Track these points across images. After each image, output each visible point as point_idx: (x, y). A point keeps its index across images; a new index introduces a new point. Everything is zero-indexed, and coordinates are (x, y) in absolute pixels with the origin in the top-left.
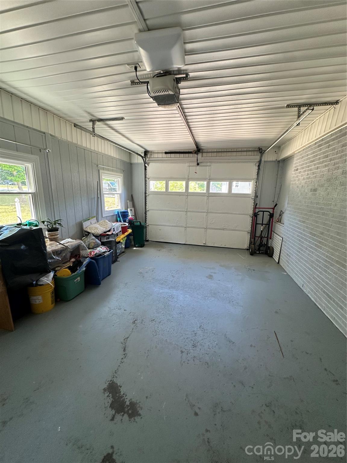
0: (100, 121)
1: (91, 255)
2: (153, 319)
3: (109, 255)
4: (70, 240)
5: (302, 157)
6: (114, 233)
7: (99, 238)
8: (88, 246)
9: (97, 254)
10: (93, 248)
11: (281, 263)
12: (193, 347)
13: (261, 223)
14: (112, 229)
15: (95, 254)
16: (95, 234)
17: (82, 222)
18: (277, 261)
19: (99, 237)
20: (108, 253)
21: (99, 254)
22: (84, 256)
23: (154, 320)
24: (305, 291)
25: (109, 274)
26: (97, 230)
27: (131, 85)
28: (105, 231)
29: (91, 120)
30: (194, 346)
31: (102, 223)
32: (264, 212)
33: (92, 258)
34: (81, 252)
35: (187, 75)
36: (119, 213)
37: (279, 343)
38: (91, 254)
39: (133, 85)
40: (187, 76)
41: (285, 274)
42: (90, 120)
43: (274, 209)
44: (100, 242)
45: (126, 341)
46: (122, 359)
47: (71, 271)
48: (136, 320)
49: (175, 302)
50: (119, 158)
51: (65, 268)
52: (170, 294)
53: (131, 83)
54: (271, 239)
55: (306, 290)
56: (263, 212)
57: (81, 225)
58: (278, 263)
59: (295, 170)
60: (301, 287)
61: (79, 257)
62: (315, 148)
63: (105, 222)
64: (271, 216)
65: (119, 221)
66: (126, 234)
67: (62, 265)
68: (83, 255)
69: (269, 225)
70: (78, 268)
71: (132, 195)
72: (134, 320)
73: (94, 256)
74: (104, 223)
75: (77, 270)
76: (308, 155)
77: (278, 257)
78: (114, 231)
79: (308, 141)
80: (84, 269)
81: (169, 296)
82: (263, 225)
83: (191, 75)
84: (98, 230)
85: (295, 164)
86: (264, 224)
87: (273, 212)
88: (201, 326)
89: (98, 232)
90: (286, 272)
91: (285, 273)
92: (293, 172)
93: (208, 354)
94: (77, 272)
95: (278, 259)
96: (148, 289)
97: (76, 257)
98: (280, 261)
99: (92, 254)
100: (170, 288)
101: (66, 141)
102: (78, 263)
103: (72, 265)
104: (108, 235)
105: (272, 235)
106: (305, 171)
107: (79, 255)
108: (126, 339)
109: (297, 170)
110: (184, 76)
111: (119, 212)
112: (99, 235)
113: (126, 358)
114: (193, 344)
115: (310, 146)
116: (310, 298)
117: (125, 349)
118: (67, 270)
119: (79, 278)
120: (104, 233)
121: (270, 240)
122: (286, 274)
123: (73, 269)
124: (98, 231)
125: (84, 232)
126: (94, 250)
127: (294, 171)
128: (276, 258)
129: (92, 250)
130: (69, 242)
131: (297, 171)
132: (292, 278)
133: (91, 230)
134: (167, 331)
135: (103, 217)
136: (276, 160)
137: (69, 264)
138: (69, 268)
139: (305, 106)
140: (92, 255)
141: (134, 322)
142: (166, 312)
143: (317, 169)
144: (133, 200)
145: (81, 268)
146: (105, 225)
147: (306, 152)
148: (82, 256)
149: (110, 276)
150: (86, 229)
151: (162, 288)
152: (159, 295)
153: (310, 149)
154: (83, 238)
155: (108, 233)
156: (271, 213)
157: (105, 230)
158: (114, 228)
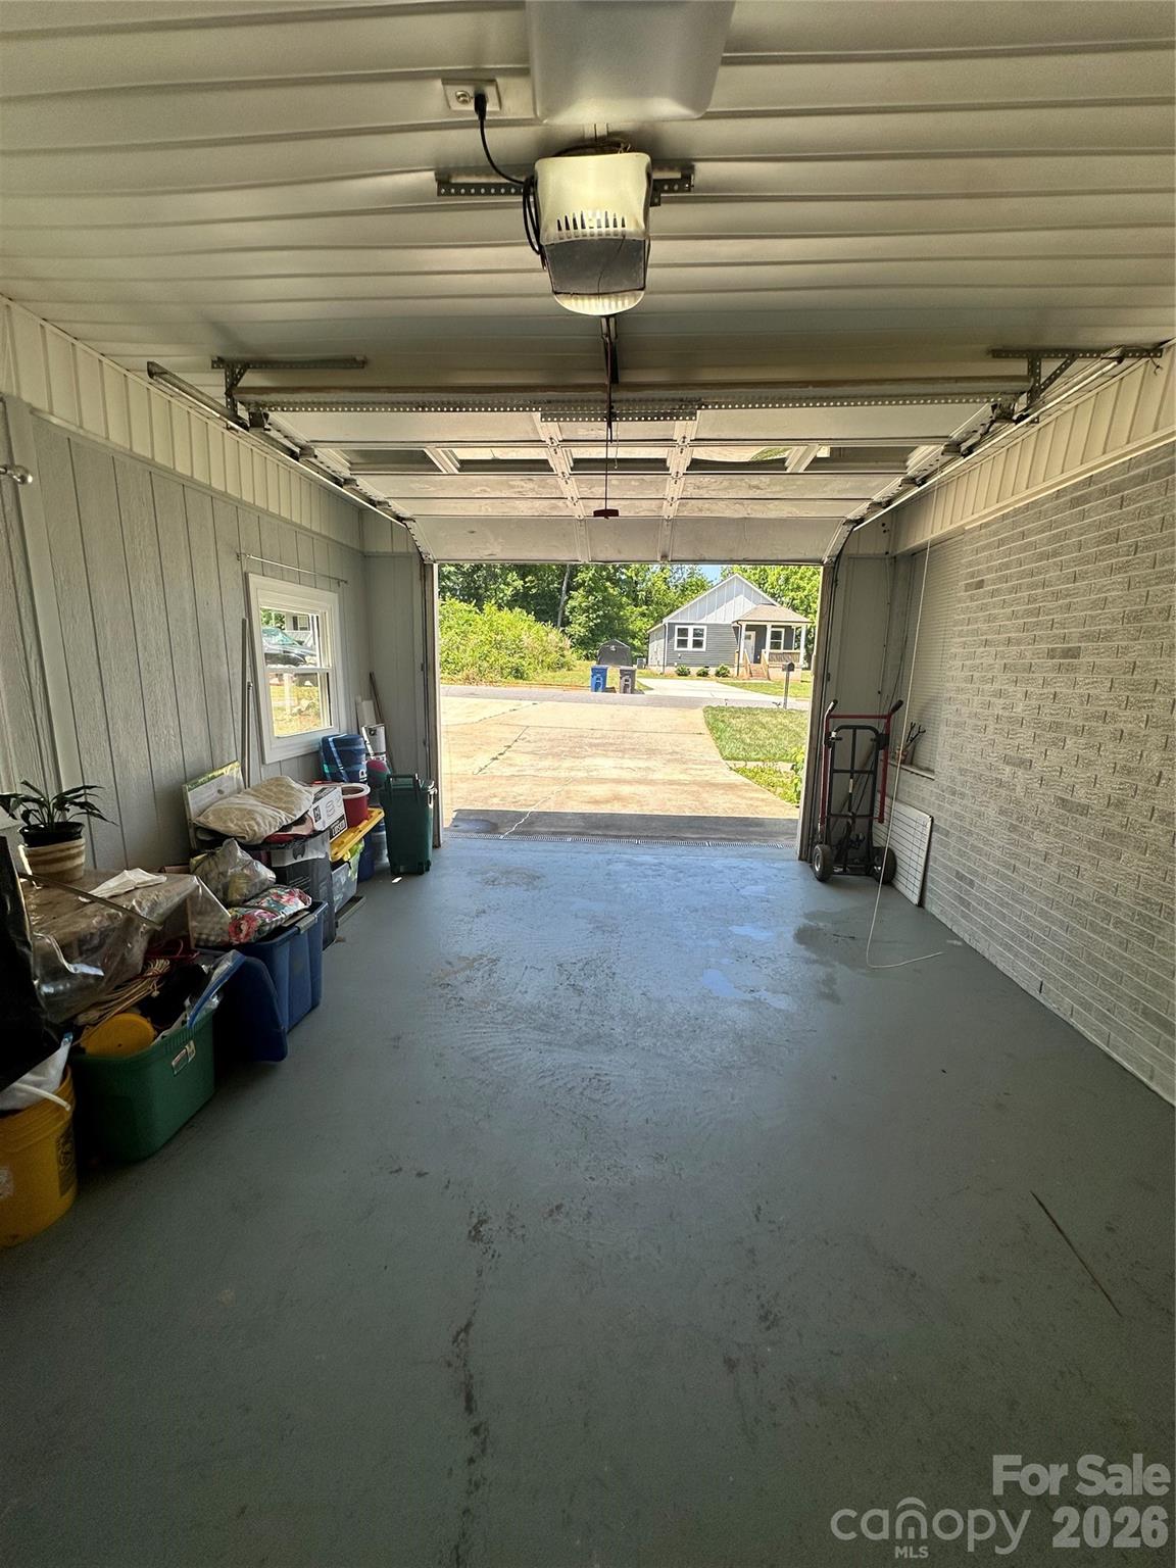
0: (261, 368)
1: (242, 936)
2: (555, 1204)
3: (315, 925)
4: (138, 876)
5: (1001, 543)
6: (319, 826)
7: (263, 853)
8: (221, 894)
9: (267, 928)
10: (243, 903)
11: (932, 907)
12: (768, 1328)
13: (849, 769)
14: (311, 814)
15: (259, 930)
16: (244, 838)
17: (181, 789)
18: (915, 900)
19: (260, 849)
20: (312, 918)
21: (273, 926)
22: (207, 940)
23: (558, 1207)
24: (1052, 1006)
25: (315, 1005)
26: (252, 823)
27: (439, 194)
28: (285, 823)
29: (219, 358)
30: (768, 1319)
31: (271, 790)
32: (855, 728)
33: (244, 948)
34: (193, 924)
35: (687, 168)
36: (332, 744)
37: (1070, 1244)
38: (241, 931)
39: (448, 193)
40: (687, 178)
41: (956, 946)
42: (213, 362)
43: (888, 717)
44: (271, 875)
45: (466, 1342)
46: (471, 1461)
47: (153, 1022)
48: (481, 1222)
49: (620, 1106)
50: (323, 533)
51: (124, 1011)
52: (591, 1073)
53: (435, 185)
54: (881, 821)
55: (1059, 1003)
56: (852, 730)
57: (174, 802)
58: (921, 904)
59: (968, 587)
60: (1034, 993)
61: (188, 951)
62: (1058, 510)
63: (283, 785)
64: (882, 741)
65: (329, 777)
66: (366, 827)
67: (110, 997)
68: (204, 937)
69: (874, 773)
70: (187, 1002)
71: (371, 676)
72: (475, 1221)
73: (252, 936)
74: (275, 790)
75: (183, 1009)
76: (1023, 535)
77: (918, 884)
78: (318, 817)
79: (1027, 488)
80: (216, 1001)
81: (586, 1083)
82: (855, 775)
83: (704, 171)
84: (254, 819)
85: (970, 564)
86: (856, 772)
87: (887, 726)
88: (759, 1208)
89: (256, 828)
90: (957, 937)
91: (955, 942)
92: (963, 594)
93: (837, 1354)
94: (184, 1022)
95: (917, 891)
96: (491, 1055)
97: (175, 953)
98: (927, 900)
99: (244, 927)
100: (581, 1045)
101: (104, 441)
102: (185, 982)
103: (156, 994)
104: (297, 837)
105: (886, 809)
106: (1016, 589)
107: (187, 939)
108: (462, 1335)
109: (980, 584)
110: (677, 175)
111: (330, 739)
112: (260, 842)
113: (489, 1451)
114: (762, 1313)
115: (1032, 502)
116: (1078, 1032)
117: (469, 1398)
118: (135, 1018)
119: (190, 1047)
120: (279, 831)
121: (880, 826)
122: (960, 943)
123: (160, 1011)
124: (258, 824)
125: (191, 831)
126: (251, 911)
127: (966, 591)
128: (911, 886)
129: (243, 910)
130: (136, 888)
131: (982, 587)
132: (988, 961)
133: (225, 822)
134: (631, 1256)
135: (267, 761)
136: (887, 553)
137: (138, 991)
138: (146, 1007)
139: (1056, 357)
140: (244, 932)
141: (475, 1235)
142: (596, 1158)
143: (1074, 582)
144: (376, 695)
145: (200, 1001)
146: (282, 796)
147: (1015, 525)
148: (198, 940)
149: (316, 1010)
150: (201, 819)
151: (550, 1044)
152: (547, 1080)
153: (1035, 513)
154: (194, 861)
155: (295, 830)
156: (880, 731)
157: (284, 818)
158: (315, 809)
